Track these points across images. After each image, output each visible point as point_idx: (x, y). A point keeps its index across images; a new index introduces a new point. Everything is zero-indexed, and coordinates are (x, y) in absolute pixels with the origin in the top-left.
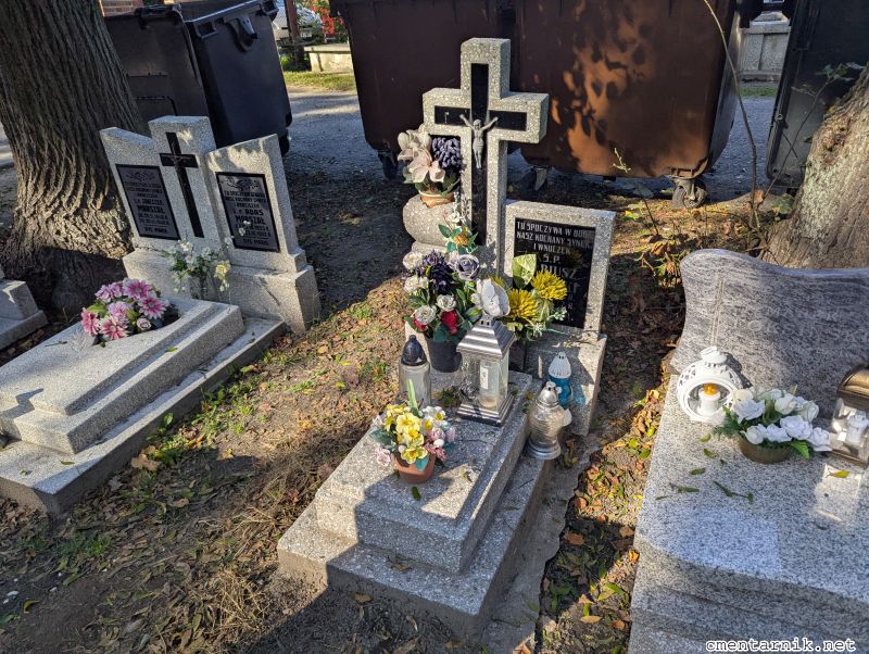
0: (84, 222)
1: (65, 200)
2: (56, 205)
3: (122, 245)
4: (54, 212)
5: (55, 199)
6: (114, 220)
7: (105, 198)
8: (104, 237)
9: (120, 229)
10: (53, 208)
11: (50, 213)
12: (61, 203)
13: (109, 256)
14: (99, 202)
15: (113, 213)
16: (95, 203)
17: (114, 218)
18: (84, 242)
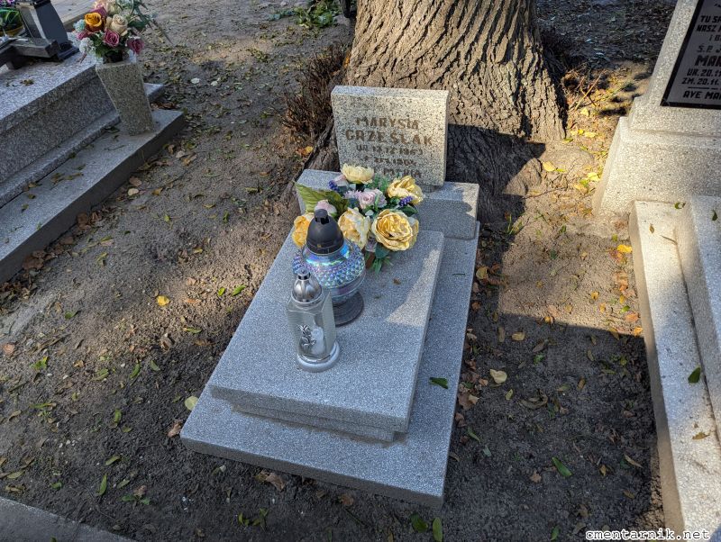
0: (481, 83)
1: (463, 49)
2: (452, 57)
4: (448, 69)
5: (452, 48)
6: (509, 77)
8: (500, 103)
10: (446, 64)
11: (442, 70)
12: (458, 54)
13: (501, 131)
15: (509, 68)
16: (495, 52)
17: (509, 75)
18: (480, 113)
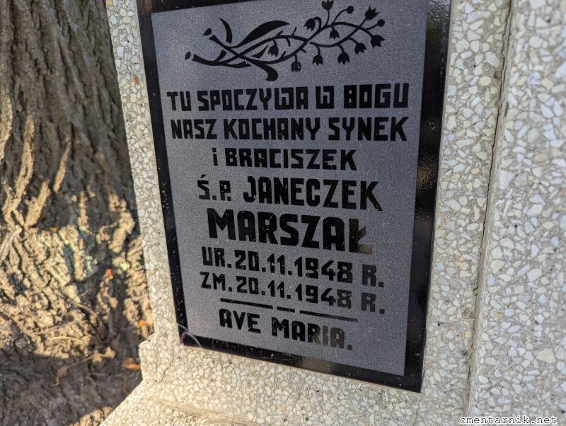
3: (78, 317)
6: (68, 253)
7: (53, 196)
8: (36, 297)
9: (80, 275)
14: (37, 207)
16: (24, 210)
17: (67, 247)
